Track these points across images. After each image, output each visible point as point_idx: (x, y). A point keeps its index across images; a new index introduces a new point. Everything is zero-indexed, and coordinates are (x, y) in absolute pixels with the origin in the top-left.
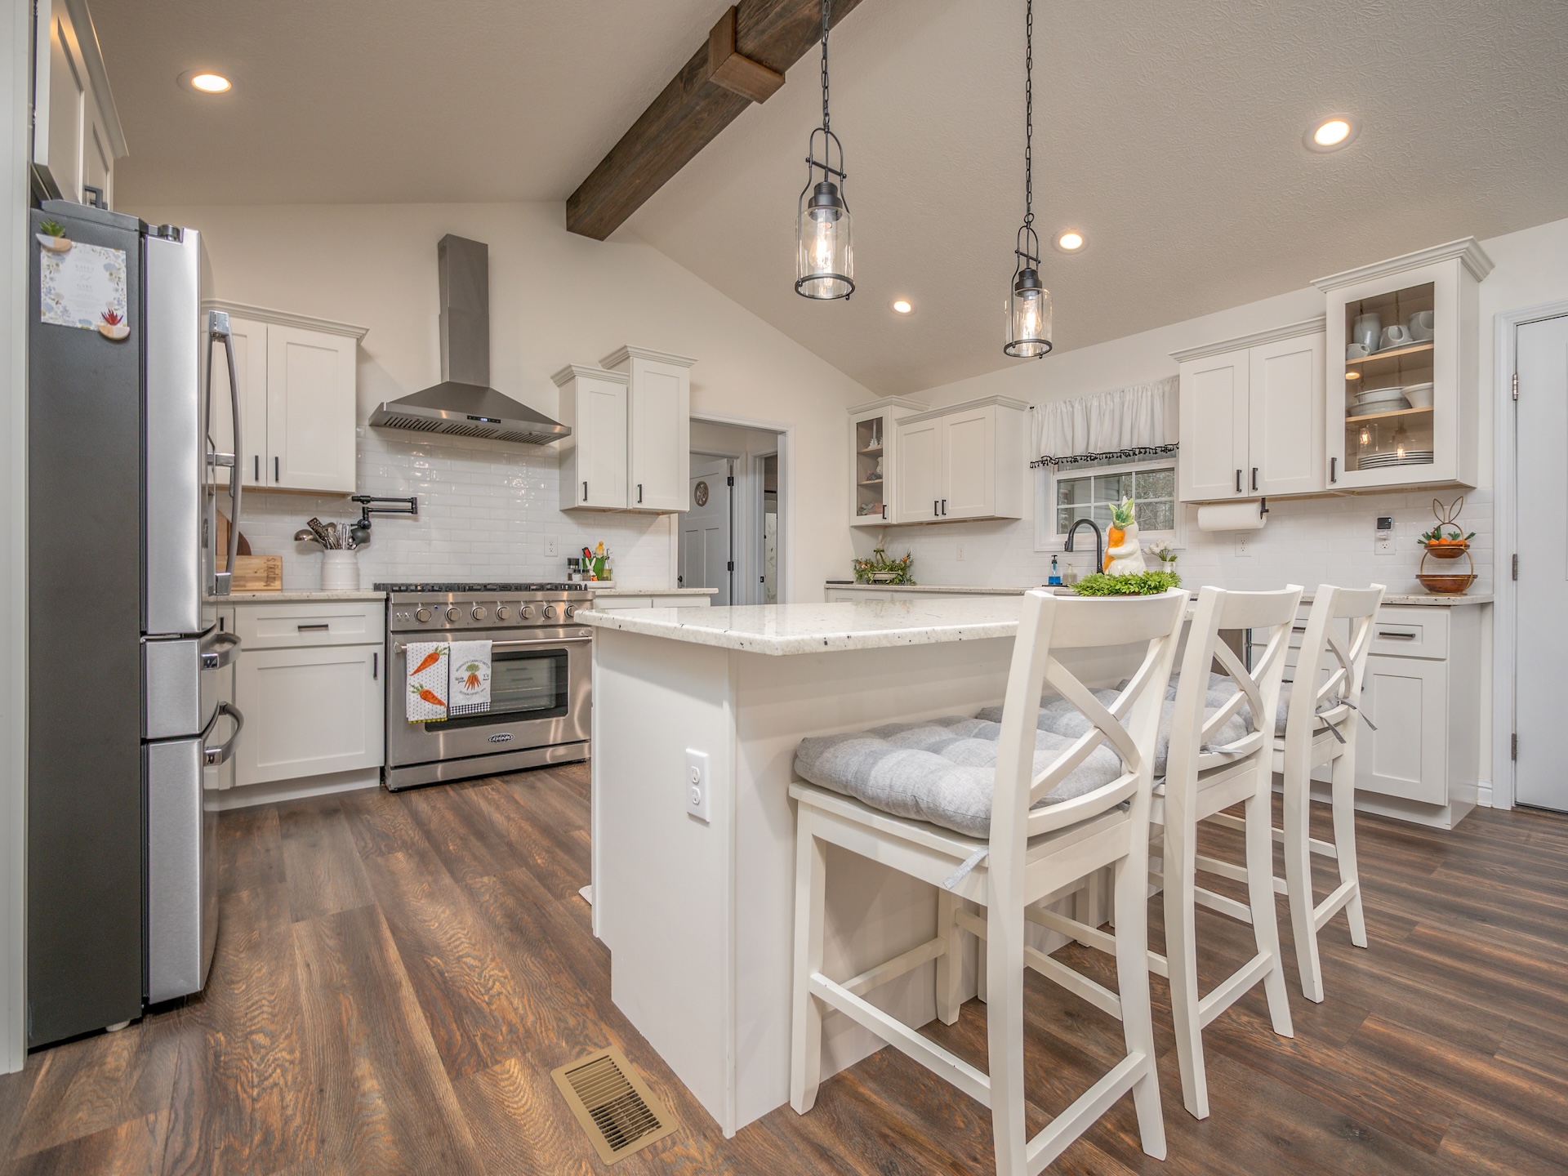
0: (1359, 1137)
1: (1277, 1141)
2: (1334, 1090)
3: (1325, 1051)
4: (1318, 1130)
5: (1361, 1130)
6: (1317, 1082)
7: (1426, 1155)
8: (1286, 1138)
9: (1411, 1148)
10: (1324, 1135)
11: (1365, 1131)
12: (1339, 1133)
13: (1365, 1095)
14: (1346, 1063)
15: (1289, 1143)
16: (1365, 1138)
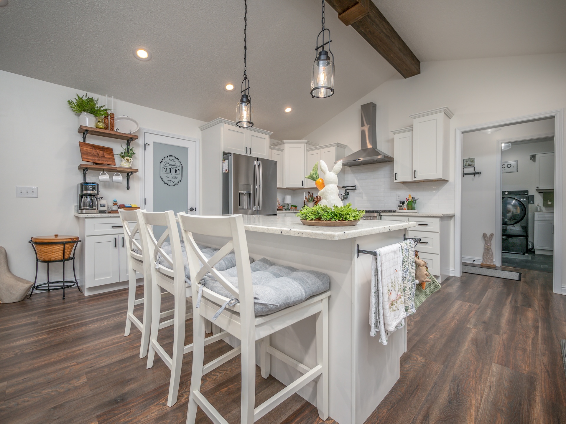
0: (117, 400)
1: (130, 380)
2: (137, 405)
3: (156, 413)
4: (126, 391)
5: (118, 402)
6: (143, 402)
7: (98, 414)
8: (129, 382)
9: (103, 411)
10: (123, 392)
11: (117, 403)
12: (122, 396)
13: (130, 413)
14: (146, 417)
15: (127, 382)
16: (115, 401)
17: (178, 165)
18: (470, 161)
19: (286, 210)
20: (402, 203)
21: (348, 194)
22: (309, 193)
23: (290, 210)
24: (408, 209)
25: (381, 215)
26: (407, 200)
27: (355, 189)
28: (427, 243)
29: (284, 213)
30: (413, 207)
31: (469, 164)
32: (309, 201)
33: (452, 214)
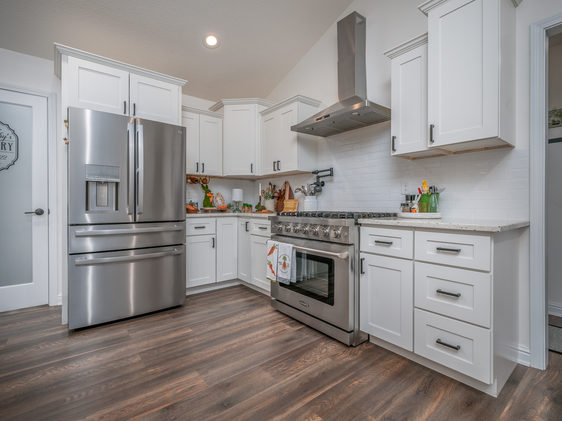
17: (8, 137)
18: (557, 115)
19: (234, 212)
20: (410, 198)
21: (323, 184)
22: (270, 184)
23: (240, 212)
24: (421, 211)
25: (361, 224)
26: (420, 193)
27: (331, 175)
28: (457, 296)
29: (215, 217)
30: (431, 206)
31: (554, 121)
32: (266, 198)
33: (524, 223)
